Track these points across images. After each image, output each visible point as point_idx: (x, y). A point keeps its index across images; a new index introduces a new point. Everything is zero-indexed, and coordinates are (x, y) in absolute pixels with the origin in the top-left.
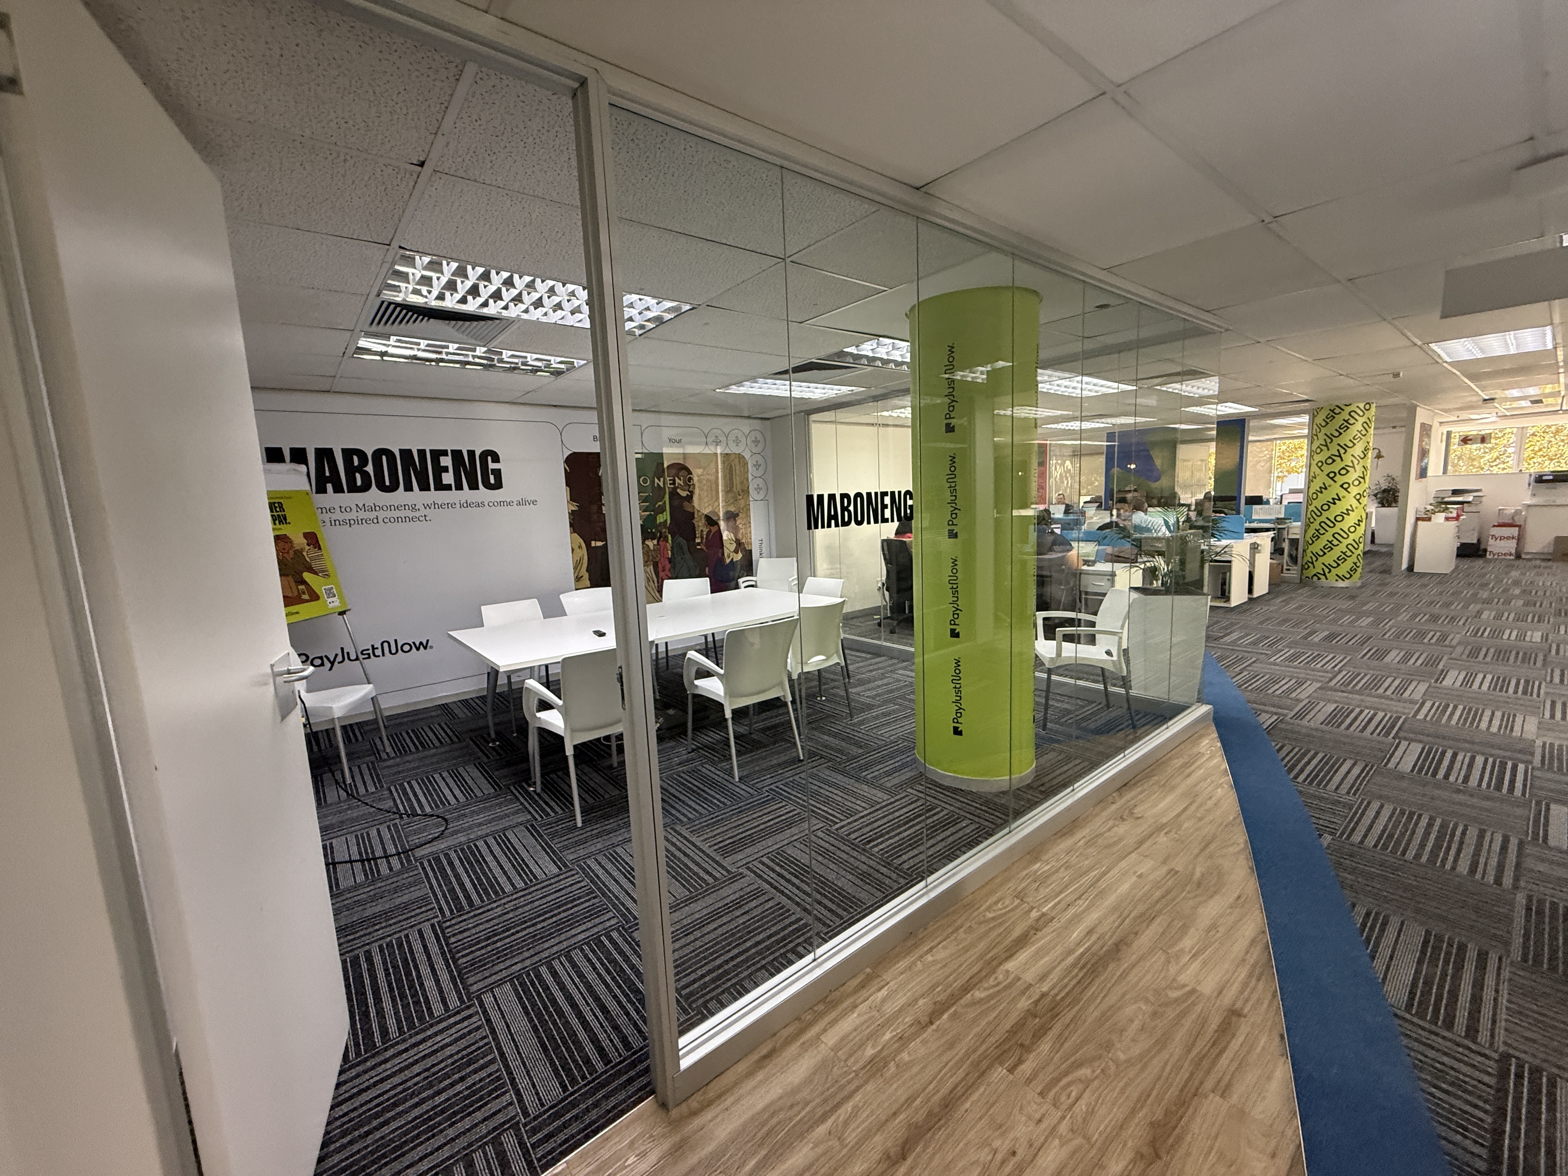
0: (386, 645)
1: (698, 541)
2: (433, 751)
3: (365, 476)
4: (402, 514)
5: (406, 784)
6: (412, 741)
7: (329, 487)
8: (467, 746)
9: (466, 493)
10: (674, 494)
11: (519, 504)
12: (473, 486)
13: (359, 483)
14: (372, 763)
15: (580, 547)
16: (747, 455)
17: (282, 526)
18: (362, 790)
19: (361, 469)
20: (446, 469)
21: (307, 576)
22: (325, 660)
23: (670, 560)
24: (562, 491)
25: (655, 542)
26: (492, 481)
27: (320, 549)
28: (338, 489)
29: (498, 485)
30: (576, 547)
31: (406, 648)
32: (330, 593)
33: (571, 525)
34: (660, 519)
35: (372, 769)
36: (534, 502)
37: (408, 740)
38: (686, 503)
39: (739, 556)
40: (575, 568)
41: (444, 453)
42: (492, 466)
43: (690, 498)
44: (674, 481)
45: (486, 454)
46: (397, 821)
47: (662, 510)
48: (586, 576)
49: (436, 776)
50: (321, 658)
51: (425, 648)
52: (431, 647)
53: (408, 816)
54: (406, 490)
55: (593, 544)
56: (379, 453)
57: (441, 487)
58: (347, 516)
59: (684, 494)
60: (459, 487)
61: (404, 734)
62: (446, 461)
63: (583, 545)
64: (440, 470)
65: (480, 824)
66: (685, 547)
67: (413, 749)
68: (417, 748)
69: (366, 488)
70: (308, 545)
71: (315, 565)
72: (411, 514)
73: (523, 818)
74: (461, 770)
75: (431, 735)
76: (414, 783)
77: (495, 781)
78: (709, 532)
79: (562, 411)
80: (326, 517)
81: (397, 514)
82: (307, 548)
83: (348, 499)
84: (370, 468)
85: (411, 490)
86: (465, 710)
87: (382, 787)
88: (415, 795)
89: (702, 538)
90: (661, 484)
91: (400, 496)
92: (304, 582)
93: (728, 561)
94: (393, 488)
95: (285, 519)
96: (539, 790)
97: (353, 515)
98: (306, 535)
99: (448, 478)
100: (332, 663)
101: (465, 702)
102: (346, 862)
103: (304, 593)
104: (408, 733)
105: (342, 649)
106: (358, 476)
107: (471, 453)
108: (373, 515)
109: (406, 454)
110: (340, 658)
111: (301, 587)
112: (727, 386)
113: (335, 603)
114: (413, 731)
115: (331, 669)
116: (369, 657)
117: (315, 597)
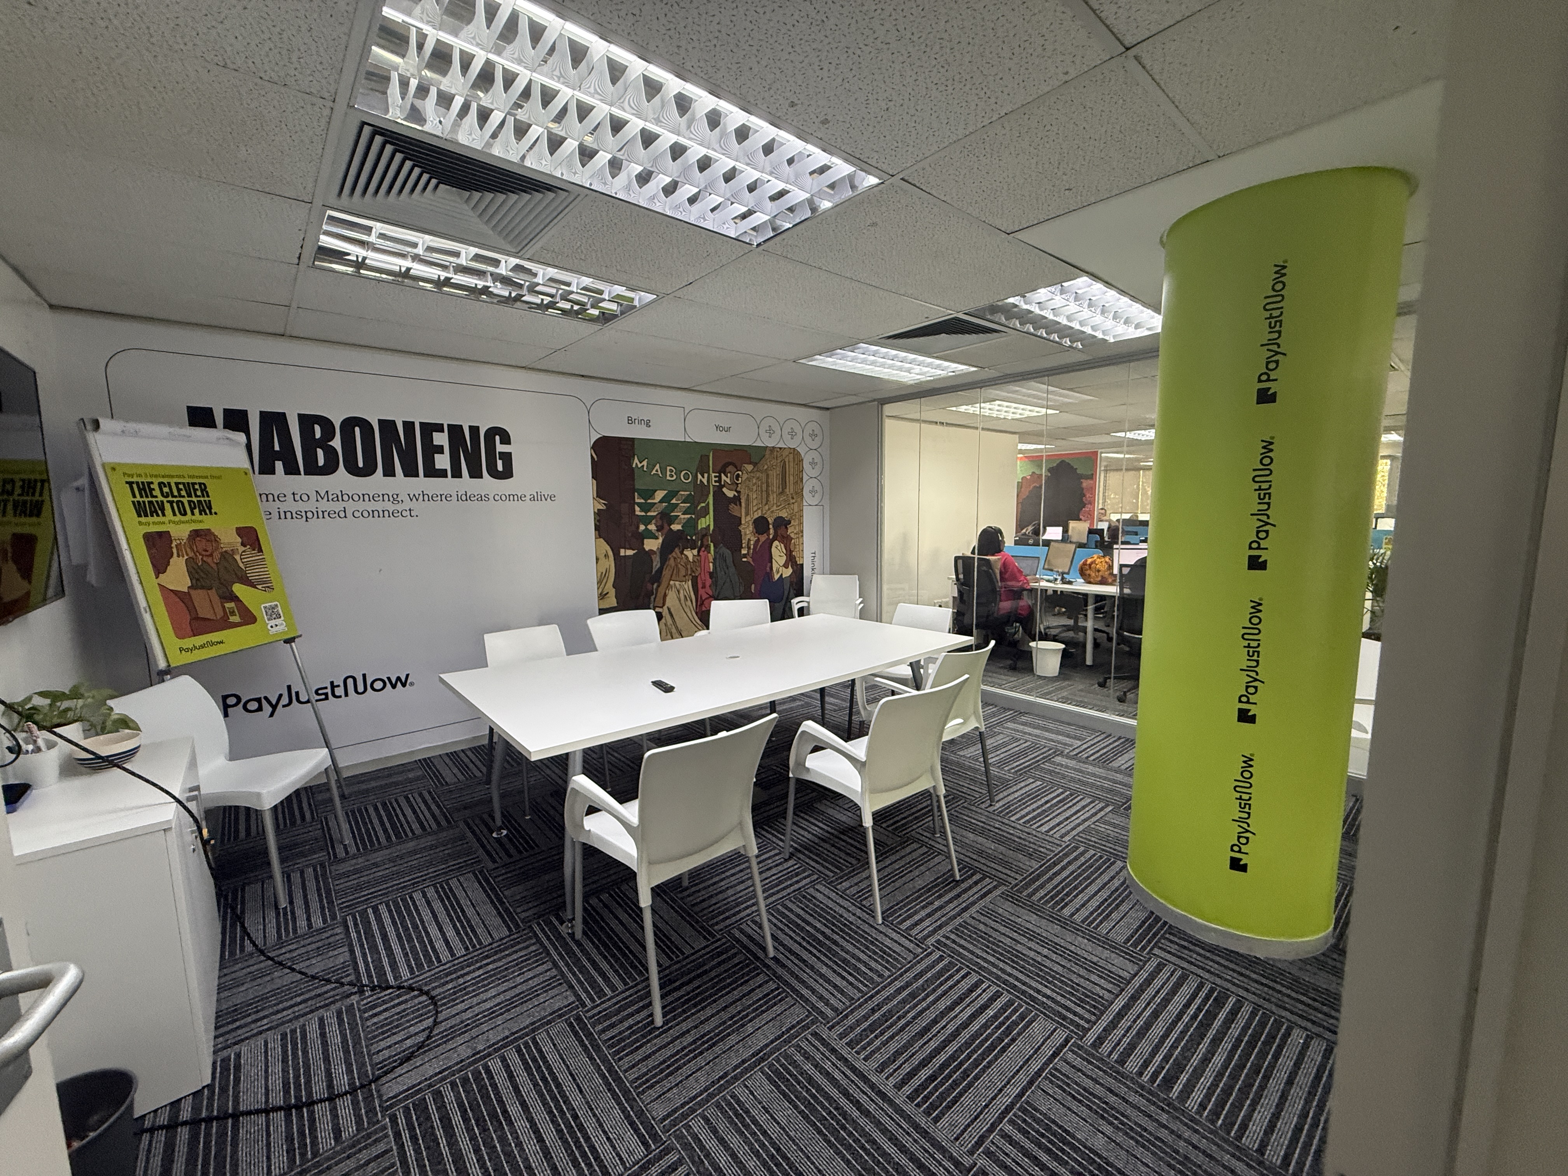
0: (350, 682)
1: (744, 552)
2: (411, 845)
3: (331, 453)
4: (379, 506)
5: (370, 911)
6: (382, 824)
7: (279, 465)
8: (463, 837)
9: (466, 482)
10: (719, 494)
11: (533, 499)
12: (475, 474)
13: (321, 462)
14: (323, 866)
15: (606, 556)
16: (802, 450)
17: (204, 517)
18: (302, 923)
19: (324, 443)
20: (440, 450)
21: (238, 589)
22: (264, 702)
23: (711, 575)
24: (588, 485)
25: (695, 552)
26: (500, 467)
27: (260, 550)
28: (291, 469)
29: (507, 474)
30: (602, 557)
31: (378, 685)
32: (273, 613)
33: (597, 528)
34: (703, 523)
35: (321, 876)
36: (552, 497)
37: (376, 821)
38: (732, 506)
39: (788, 572)
40: (599, 582)
41: (439, 428)
42: (500, 448)
43: (737, 500)
44: (720, 477)
45: (493, 432)
46: (355, 999)
47: (705, 512)
48: (613, 592)
49: (418, 896)
50: (258, 700)
51: (404, 685)
52: (412, 684)
53: (373, 989)
54: (385, 474)
55: (622, 552)
56: (350, 424)
57: (432, 472)
58: (302, 507)
59: (730, 494)
60: (457, 474)
61: (371, 810)
62: (441, 439)
63: (610, 553)
64: (432, 450)
65: (492, 1014)
66: (729, 560)
67: (383, 839)
68: (388, 838)
69: (330, 469)
70: (243, 545)
71: (252, 575)
72: (391, 507)
73: (561, 999)
74: (454, 883)
75: (409, 812)
76: (382, 908)
77: (506, 910)
78: (758, 541)
79: (591, 382)
80: (273, 506)
81: (371, 506)
82: (242, 549)
83: (305, 483)
84: (336, 443)
85: (393, 474)
86: (455, 771)
87: (334, 917)
88: (385, 937)
89: (749, 548)
90: (705, 481)
91: (377, 481)
92: (235, 598)
93: (776, 577)
94: (368, 470)
95: (210, 508)
96: (579, 935)
97: (311, 506)
98: (240, 531)
99: (443, 461)
100: (274, 707)
101: (454, 757)
102: (258, 1112)
103: (233, 613)
104: (376, 809)
105: (289, 687)
106: (320, 452)
107: (474, 430)
108: (338, 506)
109: (387, 426)
110: (285, 700)
111: (230, 605)
112: (810, 356)
113: (279, 627)
114: (384, 805)
115: (272, 715)
116: (327, 698)
117: (249, 618)
